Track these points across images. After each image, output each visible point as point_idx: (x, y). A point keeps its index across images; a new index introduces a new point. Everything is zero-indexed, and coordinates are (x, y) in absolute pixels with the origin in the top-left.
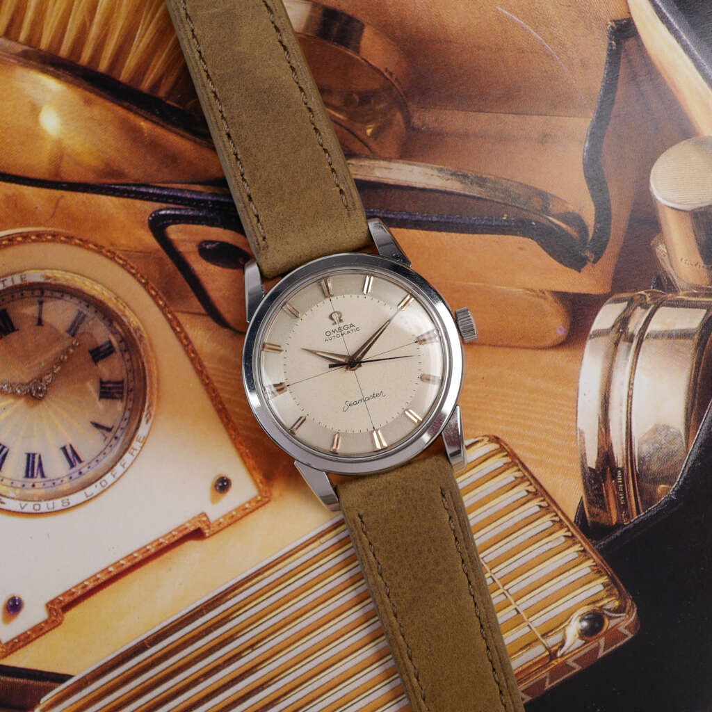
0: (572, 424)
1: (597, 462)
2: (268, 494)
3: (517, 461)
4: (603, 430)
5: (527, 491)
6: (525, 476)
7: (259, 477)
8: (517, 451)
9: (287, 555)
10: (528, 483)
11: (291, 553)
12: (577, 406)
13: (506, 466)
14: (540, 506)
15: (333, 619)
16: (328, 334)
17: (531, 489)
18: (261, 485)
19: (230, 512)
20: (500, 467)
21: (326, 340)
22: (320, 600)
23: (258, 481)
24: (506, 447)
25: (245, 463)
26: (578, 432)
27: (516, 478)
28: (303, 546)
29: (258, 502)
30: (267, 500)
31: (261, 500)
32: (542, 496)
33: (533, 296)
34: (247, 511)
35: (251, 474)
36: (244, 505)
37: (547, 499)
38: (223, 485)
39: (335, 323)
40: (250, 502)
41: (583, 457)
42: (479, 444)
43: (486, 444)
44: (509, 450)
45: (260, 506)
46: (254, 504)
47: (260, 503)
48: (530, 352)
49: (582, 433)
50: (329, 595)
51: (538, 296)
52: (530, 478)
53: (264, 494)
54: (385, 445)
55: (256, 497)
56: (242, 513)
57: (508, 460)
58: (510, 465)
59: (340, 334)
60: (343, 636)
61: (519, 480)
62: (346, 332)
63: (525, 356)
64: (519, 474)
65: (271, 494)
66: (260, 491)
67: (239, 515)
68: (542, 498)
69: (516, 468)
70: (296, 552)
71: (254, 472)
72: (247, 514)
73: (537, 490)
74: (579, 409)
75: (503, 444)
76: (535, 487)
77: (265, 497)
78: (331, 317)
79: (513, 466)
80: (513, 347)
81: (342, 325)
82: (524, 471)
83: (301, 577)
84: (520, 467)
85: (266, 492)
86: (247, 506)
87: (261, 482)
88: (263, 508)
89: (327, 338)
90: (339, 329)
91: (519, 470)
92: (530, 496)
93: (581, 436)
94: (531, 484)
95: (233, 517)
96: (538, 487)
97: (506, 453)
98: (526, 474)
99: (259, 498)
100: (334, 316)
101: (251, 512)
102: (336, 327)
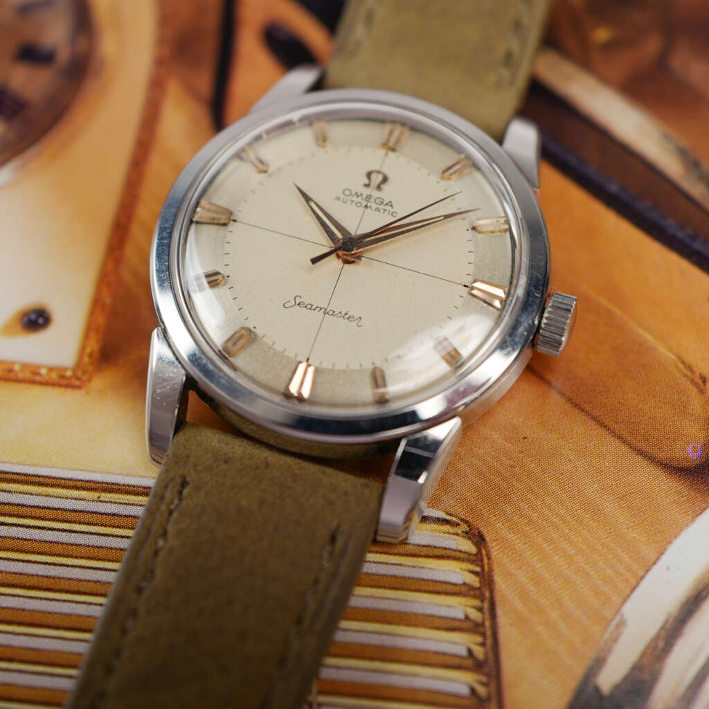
0: (616, 599)
1: (617, 687)
2: (85, 378)
3: (487, 594)
4: (661, 644)
5: (470, 652)
6: (483, 624)
7: (93, 346)
8: (498, 578)
9: (37, 479)
10: (479, 639)
11: (46, 481)
12: (643, 577)
13: (463, 589)
14: (473, 691)
15: (20, 624)
16: (347, 193)
17: (479, 652)
18: (86, 359)
19: (13, 363)
20: (455, 585)
21: (338, 198)
22: (25, 580)
23: (88, 350)
24: (486, 561)
25: (92, 313)
26: (618, 617)
27: (467, 617)
28: (71, 483)
29: (62, 377)
30: (77, 383)
31: (69, 378)
32: (487, 675)
33: (685, 376)
34: (38, 378)
35: (86, 337)
36: (39, 367)
37: (493, 687)
38: (36, 320)
39: (367, 186)
40: (51, 369)
41: (599, 663)
42: (447, 528)
43: (457, 534)
44: (486, 567)
45: (60, 386)
46: (54, 376)
47: (62, 380)
48: (624, 449)
49: (622, 623)
50: (45, 583)
51: (693, 381)
52: (489, 633)
53: (80, 373)
54: (306, 393)
55: (65, 369)
56: (27, 375)
57: (474, 581)
58: (472, 593)
59: (364, 203)
60: (11, 660)
61: (468, 625)
62: (374, 206)
63: (612, 450)
64: (475, 615)
65: (90, 380)
66: (78, 365)
67: (20, 376)
68: (484, 679)
69: (477, 603)
70: (53, 486)
71: (93, 336)
72: (33, 382)
73: (486, 660)
74: (644, 584)
75: (484, 552)
76: (486, 654)
77: (78, 378)
78: (369, 175)
79: (475, 597)
80: (602, 425)
81: (376, 194)
82: (487, 616)
83: (29, 527)
84: (486, 605)
85: (85, 372)
86: (44, 371)
87: (91, 355)
88: (62, 390)
89: (342, 196)
90: (369, 198)
91: (480, 610)
92: (469, 662)
93: (618, 627)
94: (483, 644)
95: (10, 371)
96: (491, 656)
97: (478, 569)
98: (488, 623)
99: (69, 373)
100: (374, 176)
101: (41, 383)
102: (366, 192)
